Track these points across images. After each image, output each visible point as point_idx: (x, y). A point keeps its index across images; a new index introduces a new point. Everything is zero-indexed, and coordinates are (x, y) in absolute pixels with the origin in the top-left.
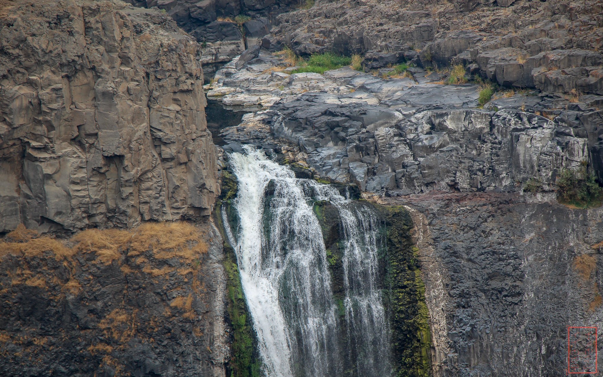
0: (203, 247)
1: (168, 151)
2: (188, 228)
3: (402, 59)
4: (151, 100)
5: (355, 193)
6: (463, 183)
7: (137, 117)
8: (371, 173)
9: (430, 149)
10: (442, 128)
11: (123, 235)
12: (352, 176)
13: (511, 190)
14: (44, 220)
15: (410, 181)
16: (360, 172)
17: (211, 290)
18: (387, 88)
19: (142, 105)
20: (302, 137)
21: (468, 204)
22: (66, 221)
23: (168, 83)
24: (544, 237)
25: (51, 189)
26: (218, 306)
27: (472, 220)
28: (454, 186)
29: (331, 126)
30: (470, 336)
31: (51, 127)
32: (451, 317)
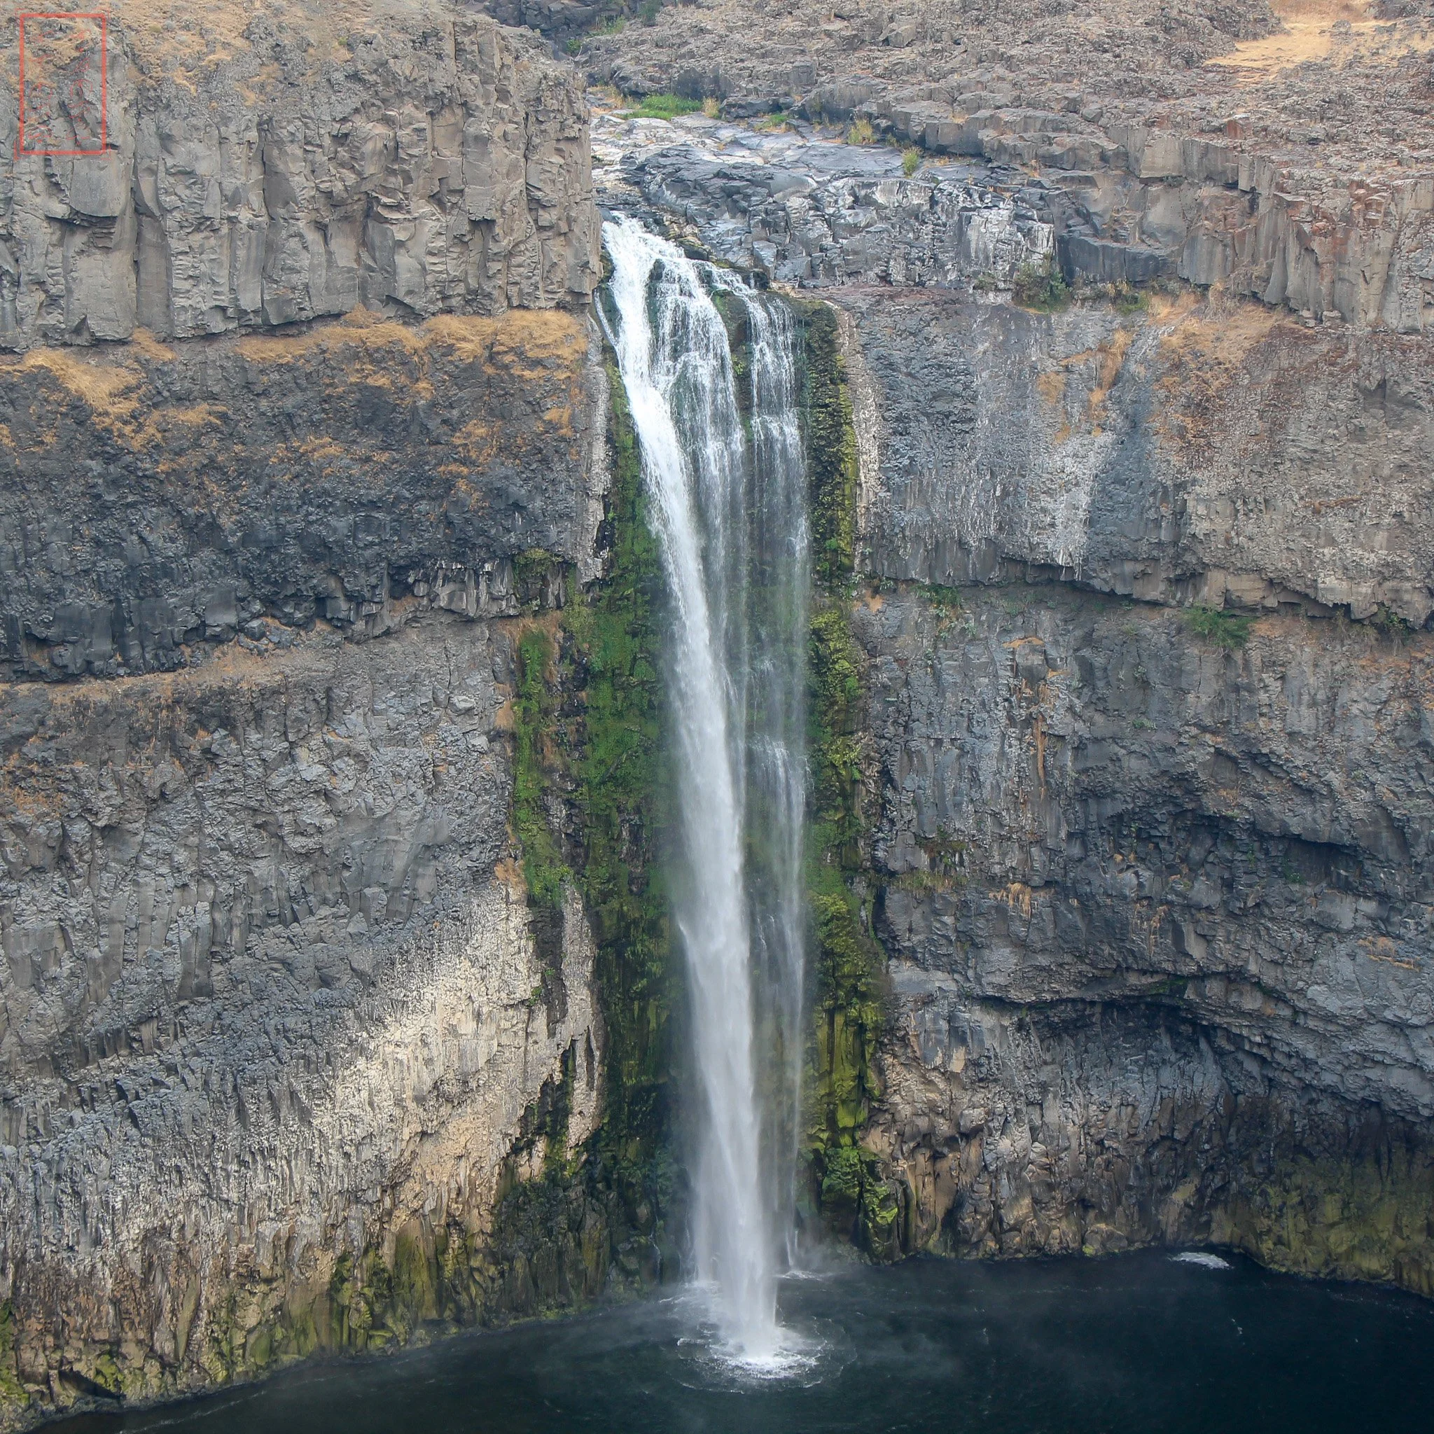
0: (582, 344)
1: (546, 217)
2: (564, 318)
3: (776, 108)
4: (529, 148)
5: (762, 281)
6: (897, 274)
7: (512, 171)
8: (781, 256)
9: (855, 229)
10: (868, 202)
11: (487, 325)
12: (757, 259)
13: (958, 284)
14: (391, 300)
15: (830, 270)
16: (768, 254)
17: (592, 400)
18: (769, 144)
19: (517, 155)
20: (692, 205)
21: (905, 303)
22: (418, 303)
23: (552, 127)
24: (1001, 348)
25: (403, 261)
26: (600, 422)
27: (912, 323)
28: (885, 278)
29: (729, 193)
30: (907, 471)
31: (408, 179)
32: (884, 447)
